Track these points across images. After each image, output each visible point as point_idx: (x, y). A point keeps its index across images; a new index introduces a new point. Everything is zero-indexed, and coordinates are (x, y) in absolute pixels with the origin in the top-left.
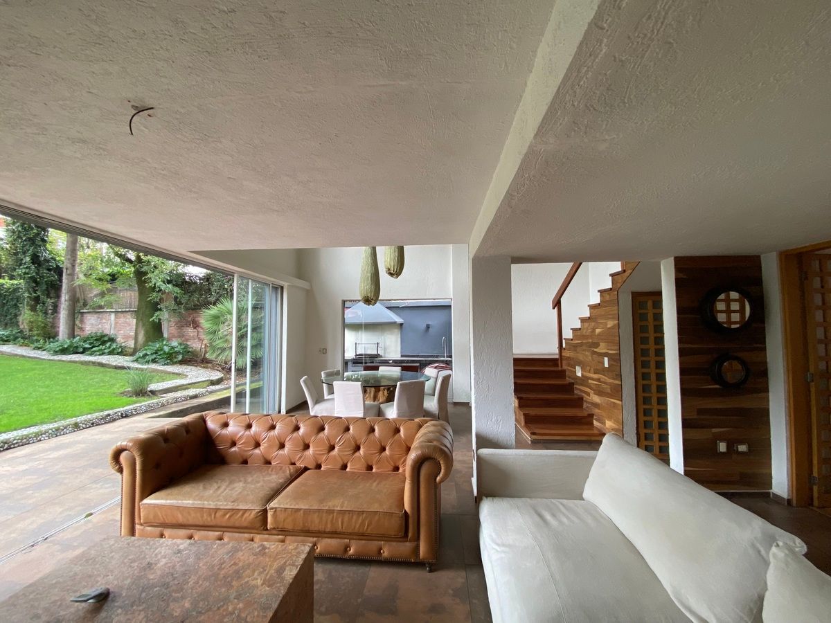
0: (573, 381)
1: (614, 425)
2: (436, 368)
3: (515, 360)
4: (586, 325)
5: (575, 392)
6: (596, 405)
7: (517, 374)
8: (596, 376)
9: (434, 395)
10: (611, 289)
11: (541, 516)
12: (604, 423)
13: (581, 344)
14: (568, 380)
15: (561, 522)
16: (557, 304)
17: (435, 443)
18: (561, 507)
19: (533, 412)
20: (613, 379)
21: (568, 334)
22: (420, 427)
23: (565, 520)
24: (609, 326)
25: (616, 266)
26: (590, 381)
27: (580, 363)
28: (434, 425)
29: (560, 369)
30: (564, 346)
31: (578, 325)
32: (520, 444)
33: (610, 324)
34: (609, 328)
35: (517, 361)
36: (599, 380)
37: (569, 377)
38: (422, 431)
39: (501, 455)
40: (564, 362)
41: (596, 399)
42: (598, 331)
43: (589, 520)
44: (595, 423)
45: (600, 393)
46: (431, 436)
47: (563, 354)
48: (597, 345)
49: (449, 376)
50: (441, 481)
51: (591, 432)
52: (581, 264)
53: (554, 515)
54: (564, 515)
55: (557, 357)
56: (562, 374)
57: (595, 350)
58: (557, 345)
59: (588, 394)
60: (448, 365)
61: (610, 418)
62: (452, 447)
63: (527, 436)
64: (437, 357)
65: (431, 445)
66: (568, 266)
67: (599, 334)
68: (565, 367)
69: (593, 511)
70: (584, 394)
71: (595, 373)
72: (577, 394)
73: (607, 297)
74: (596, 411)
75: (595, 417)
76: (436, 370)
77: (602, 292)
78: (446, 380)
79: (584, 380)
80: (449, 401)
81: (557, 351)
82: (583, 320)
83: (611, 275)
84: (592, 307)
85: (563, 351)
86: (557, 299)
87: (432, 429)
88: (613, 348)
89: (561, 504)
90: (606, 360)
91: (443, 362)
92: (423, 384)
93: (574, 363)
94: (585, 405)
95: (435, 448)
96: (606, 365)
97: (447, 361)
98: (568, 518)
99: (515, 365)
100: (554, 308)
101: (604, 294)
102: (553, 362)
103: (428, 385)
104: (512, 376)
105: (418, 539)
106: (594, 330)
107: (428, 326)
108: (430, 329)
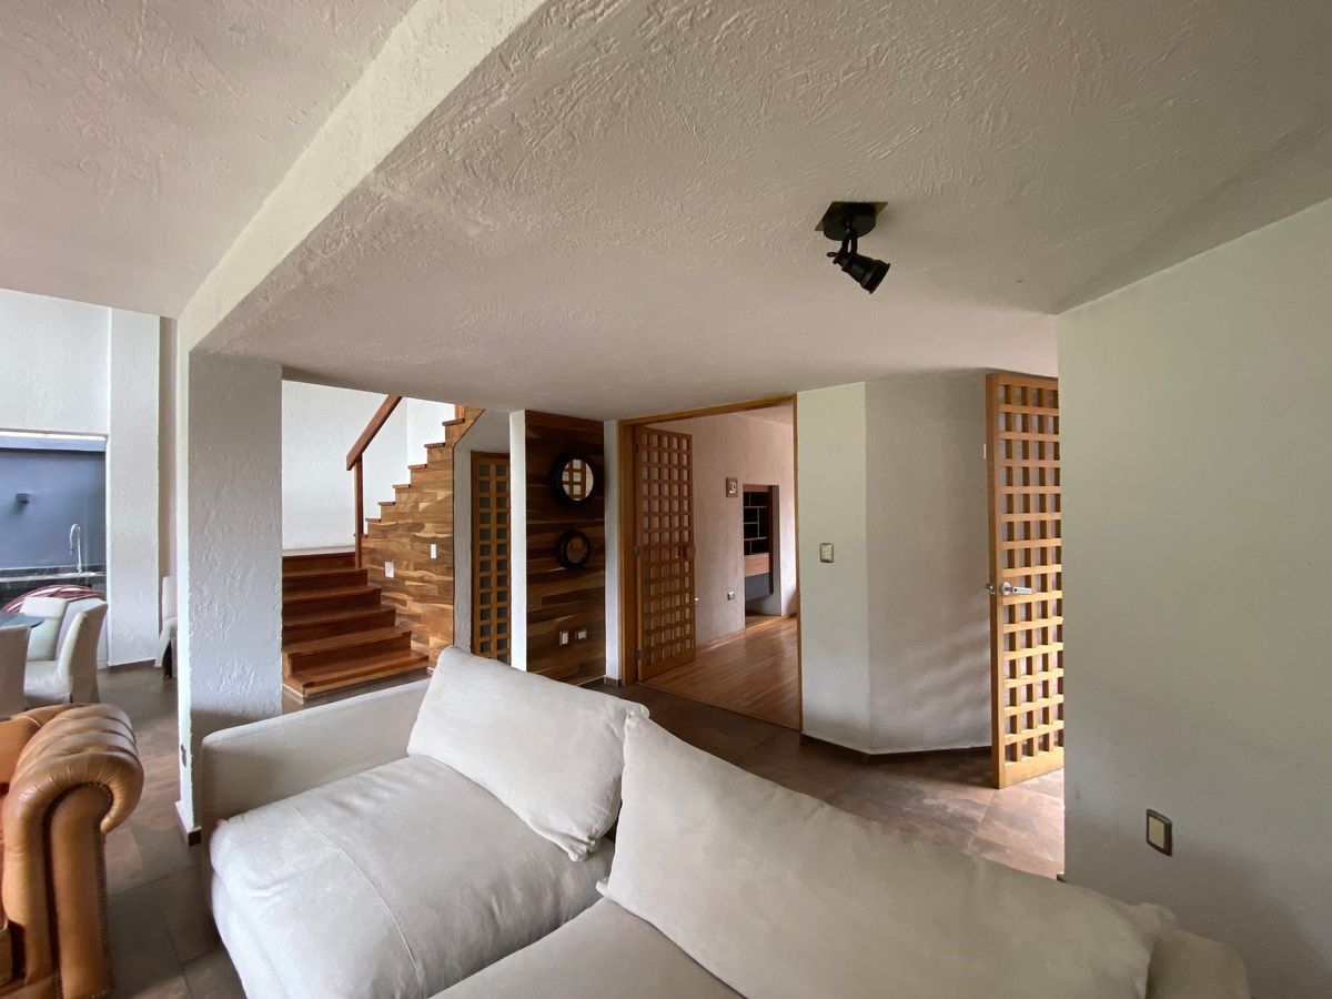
0: (379, 587)
1: (440, 641)
2: (52, 595)
3: (286, 560)
4: (404, 496)
5: (383, 603)
6: (415, 617)
7: (289, 585)
8: (417, 574)
9: (52, 656)
10: (444, 444)
12: (426, 642)
13: (395, 528)
14: (371, 586)
15: (379, 801)
16: (356, 462)
17: (91, 751)
19: (307, 648)
20: (443, 574)
21: (372, 511)
22: (33, 729)
23: (386, 795)
24: (439, 498)
25: (448, 412)
26: (407, 583)
27: (391, 557)
28: (78, 717)
29: (357, 569)
30: (366, 531)
31: (391, 497)
33: (442, 495)
34: (439, 502)
35: (290, 563)
36: (421, 579)
37: (374, 581)
38: (42, 737)
40: (365, 558)
41: (416, 608)
42: (422, 506)
43: (422, 779)
44: (414, 645)
45: (422, 598)
46: (70, 741)
47: (364, 545)
48: (420, 527)
49: (103, 609)
50: (111, 827)
51: (405, 660)
52: (399, 399)
53: (366, 795)
54: (383, 787)
55: (353, 550)
56: (362, 577)
57: (417, 534)
58: (354, 530)
59: (403, 603)
60: (93, 585)
61: (435, 632)
63: (298, 694)
64: (56, 571)
66: (378, 400)
67: (424, 511)
68: (366, 565)
69: (427, 766)
70: (397, 605)
71: (415, 570)
72: (386, 607)
73: (438, 456)
74: (416, 626)
75: (413, 636)
76: (60, 601)
77: (430, 447)
78: (93, 622)
79: (398, 583)
80: (100, 665)
81: (353, 541)
82: (399, 490)
83: (444, 424)
84: (414, 469)
85: (363, 540)
86: (356, 454)
87: (71, 726)
88: (443, 530)
89: (377, 774)
90: (433, 547)
91: (72, 581)
93: (380, 558)
94: (398, 621)
95: (95, 761)
96: (434, 555)
97: (83, 579)
99: (285, 570)
100: (349, 469)
101: (433, 451)
102: (346, 558)
104: (279, 586)
105: (55, 963)
106: (416, 505)
107: (22, 501)
108: (30, 507)
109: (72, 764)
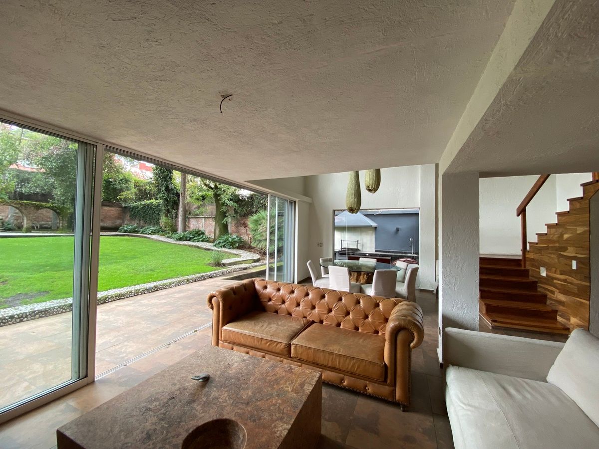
0: (537, 280)
1: (579, 322)
2: (404, 261)
3: (481, 259)
4: (553, 230)
5: (539, 289)
6: (561, 303)
7: (482, 271)
8: (562, 277)
9: (403, 282)
10: (582, 198)
11: (504, 388)
12: (569, 320)
13: (547, 248)
14: (531, 279)
15: (525, 397)
16: (522, 211)
17: (409, 318)
18: (525, 384)
19: (494, 303)
20: (581, 280)
21: (532, 238)
22: (395, 304)
23: (528, 396)
24: (578, 232)
25: (588, 177)
26: (555, 281)
27: (544, 265)
28: (407, 305)
29: (523, 268)
30: (528, 248)
31: (544, 230)
32: (482, 328)
33: (580, 230)
34: (579, 234)
35: (484, 261)
36: (565, 281)
37: (533, 277)
38: (397, 308)
39: (467, 334)
40: (527, 263)
41: (562, 297)
42: (566, 236)
43: (553, 400)
44: (559, 318)
45: (565, 292)
46: (404, 312)
47: (527, 256)
48: (565, 249)
49: (417, 269)
50: (414, 347)
51: (554, 326)
52: (549, 175)
53: (518, 391)
54: (529, 392)
55: (521, 258)
56: (526, 273)
57: (562, 253)
58: (521, 248)
59: (553, 293)
60: (415, 260)
61: (575, 316)
62: (423, 322)
63: (488, 323)
64: (405, 253)
65: (406, 320)
66: (534, 179)
67: (567, 240)
68: (528, 267)
69: (557, 393)
70: (548, 292)
71: (561, 274)
72: (540, 292)
73: (578, 205)
74: (561, 308)
75: (558, 313)
76: (405, 264)
77: (571, 201)
78: (415, 272)
79: (548, 280)
80: (416, 288)
81: (520, 253)
82: (549, 226)
83: (582, 185)
84: (560, 215)
85: (527, 253)
86: (521, 209)
87: (405, 307)
88: (582, 252)
89: (525, 382)
90: (574, 263)
91: (410, 257)
92: (395, 273)
93: (538, 264)
94: (548, 302)
95: (410, 321)
96: (574, 267)
97: (413, 257)
98: (531, 394)
99: (481, 263)
100: (518, 215)
101: (574, 203)
102: (516, 262)
103: (400, 274)
104: (478, 272)
105: (395, 385)
106: (562, 235)
107: (398, 230)
108: (399, 231)
109: (404, 320)
